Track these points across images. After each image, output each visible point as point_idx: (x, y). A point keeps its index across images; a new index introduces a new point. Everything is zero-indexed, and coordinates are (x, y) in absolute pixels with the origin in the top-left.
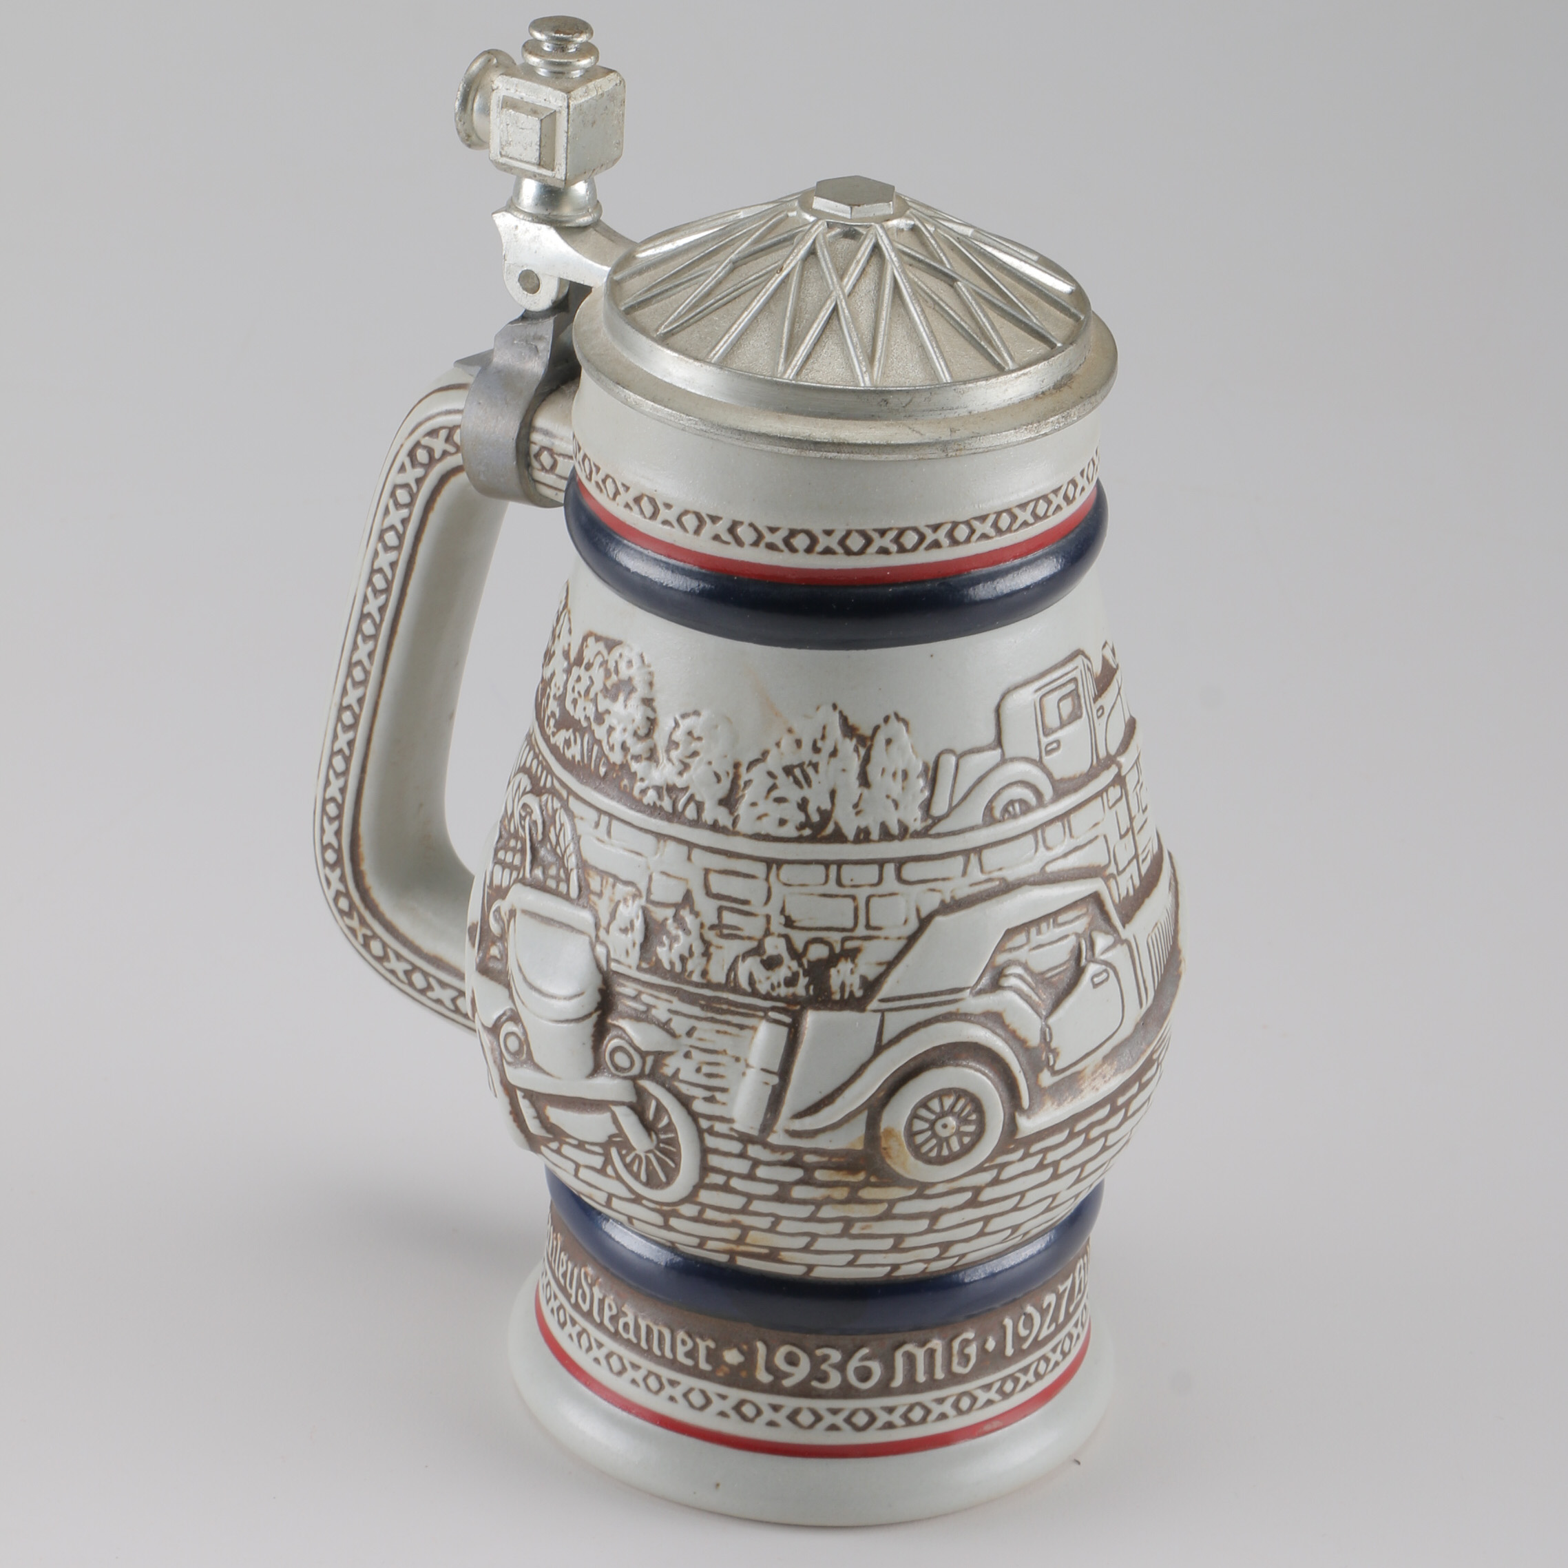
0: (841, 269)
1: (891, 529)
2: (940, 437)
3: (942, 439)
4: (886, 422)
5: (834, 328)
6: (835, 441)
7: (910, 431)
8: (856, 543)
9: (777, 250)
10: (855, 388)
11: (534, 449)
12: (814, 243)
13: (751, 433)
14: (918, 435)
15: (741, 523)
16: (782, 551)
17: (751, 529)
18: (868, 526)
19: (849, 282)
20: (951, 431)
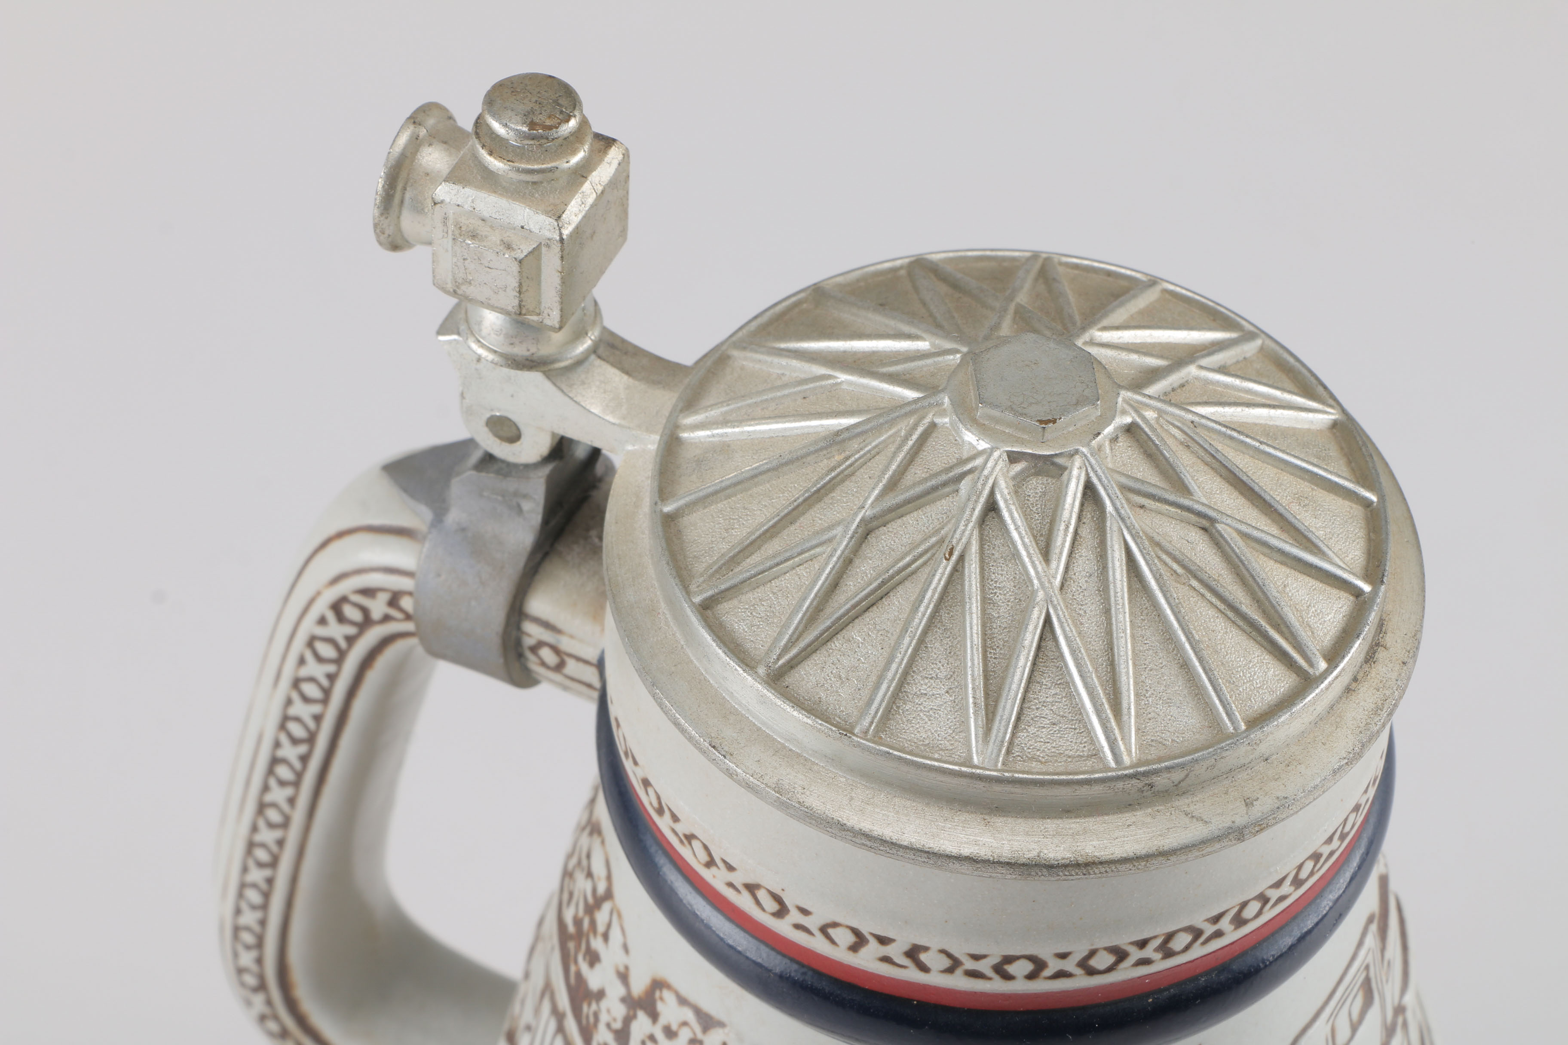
0: (1041, 535)
1: (1155, 937)
2: (1233, 822)
3: (1237, 824)
4: (1150, 810)
5: (1050, 654)
6: (1081, 860)
7: (1187, 820)
8: (1103, 960)
9: (934, 501)
10: (1105, 775)
11: (528, 642)
12: (992, 493)
13: (947, 856)
14: (1200, 825)
15: (926, 949)
16: (990, 979)
17: (943, 956)
18: (1123, 940)
19: (1059, 565)
20: (1247, 805)
